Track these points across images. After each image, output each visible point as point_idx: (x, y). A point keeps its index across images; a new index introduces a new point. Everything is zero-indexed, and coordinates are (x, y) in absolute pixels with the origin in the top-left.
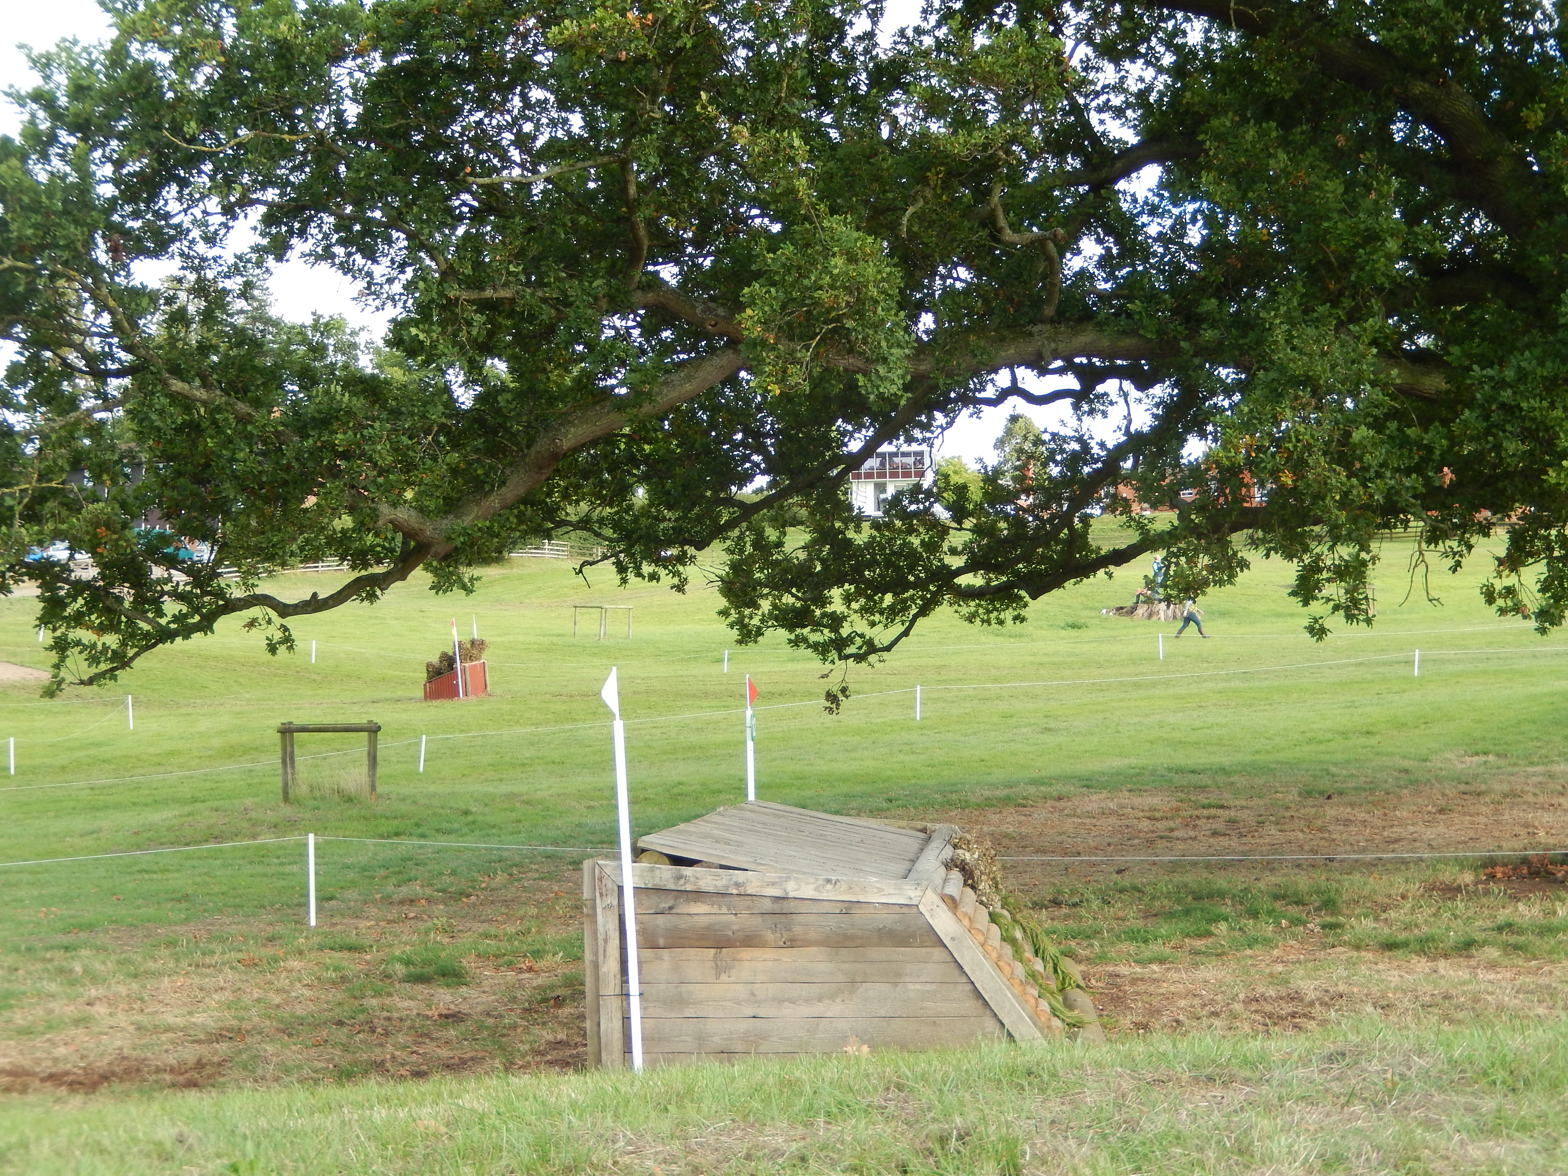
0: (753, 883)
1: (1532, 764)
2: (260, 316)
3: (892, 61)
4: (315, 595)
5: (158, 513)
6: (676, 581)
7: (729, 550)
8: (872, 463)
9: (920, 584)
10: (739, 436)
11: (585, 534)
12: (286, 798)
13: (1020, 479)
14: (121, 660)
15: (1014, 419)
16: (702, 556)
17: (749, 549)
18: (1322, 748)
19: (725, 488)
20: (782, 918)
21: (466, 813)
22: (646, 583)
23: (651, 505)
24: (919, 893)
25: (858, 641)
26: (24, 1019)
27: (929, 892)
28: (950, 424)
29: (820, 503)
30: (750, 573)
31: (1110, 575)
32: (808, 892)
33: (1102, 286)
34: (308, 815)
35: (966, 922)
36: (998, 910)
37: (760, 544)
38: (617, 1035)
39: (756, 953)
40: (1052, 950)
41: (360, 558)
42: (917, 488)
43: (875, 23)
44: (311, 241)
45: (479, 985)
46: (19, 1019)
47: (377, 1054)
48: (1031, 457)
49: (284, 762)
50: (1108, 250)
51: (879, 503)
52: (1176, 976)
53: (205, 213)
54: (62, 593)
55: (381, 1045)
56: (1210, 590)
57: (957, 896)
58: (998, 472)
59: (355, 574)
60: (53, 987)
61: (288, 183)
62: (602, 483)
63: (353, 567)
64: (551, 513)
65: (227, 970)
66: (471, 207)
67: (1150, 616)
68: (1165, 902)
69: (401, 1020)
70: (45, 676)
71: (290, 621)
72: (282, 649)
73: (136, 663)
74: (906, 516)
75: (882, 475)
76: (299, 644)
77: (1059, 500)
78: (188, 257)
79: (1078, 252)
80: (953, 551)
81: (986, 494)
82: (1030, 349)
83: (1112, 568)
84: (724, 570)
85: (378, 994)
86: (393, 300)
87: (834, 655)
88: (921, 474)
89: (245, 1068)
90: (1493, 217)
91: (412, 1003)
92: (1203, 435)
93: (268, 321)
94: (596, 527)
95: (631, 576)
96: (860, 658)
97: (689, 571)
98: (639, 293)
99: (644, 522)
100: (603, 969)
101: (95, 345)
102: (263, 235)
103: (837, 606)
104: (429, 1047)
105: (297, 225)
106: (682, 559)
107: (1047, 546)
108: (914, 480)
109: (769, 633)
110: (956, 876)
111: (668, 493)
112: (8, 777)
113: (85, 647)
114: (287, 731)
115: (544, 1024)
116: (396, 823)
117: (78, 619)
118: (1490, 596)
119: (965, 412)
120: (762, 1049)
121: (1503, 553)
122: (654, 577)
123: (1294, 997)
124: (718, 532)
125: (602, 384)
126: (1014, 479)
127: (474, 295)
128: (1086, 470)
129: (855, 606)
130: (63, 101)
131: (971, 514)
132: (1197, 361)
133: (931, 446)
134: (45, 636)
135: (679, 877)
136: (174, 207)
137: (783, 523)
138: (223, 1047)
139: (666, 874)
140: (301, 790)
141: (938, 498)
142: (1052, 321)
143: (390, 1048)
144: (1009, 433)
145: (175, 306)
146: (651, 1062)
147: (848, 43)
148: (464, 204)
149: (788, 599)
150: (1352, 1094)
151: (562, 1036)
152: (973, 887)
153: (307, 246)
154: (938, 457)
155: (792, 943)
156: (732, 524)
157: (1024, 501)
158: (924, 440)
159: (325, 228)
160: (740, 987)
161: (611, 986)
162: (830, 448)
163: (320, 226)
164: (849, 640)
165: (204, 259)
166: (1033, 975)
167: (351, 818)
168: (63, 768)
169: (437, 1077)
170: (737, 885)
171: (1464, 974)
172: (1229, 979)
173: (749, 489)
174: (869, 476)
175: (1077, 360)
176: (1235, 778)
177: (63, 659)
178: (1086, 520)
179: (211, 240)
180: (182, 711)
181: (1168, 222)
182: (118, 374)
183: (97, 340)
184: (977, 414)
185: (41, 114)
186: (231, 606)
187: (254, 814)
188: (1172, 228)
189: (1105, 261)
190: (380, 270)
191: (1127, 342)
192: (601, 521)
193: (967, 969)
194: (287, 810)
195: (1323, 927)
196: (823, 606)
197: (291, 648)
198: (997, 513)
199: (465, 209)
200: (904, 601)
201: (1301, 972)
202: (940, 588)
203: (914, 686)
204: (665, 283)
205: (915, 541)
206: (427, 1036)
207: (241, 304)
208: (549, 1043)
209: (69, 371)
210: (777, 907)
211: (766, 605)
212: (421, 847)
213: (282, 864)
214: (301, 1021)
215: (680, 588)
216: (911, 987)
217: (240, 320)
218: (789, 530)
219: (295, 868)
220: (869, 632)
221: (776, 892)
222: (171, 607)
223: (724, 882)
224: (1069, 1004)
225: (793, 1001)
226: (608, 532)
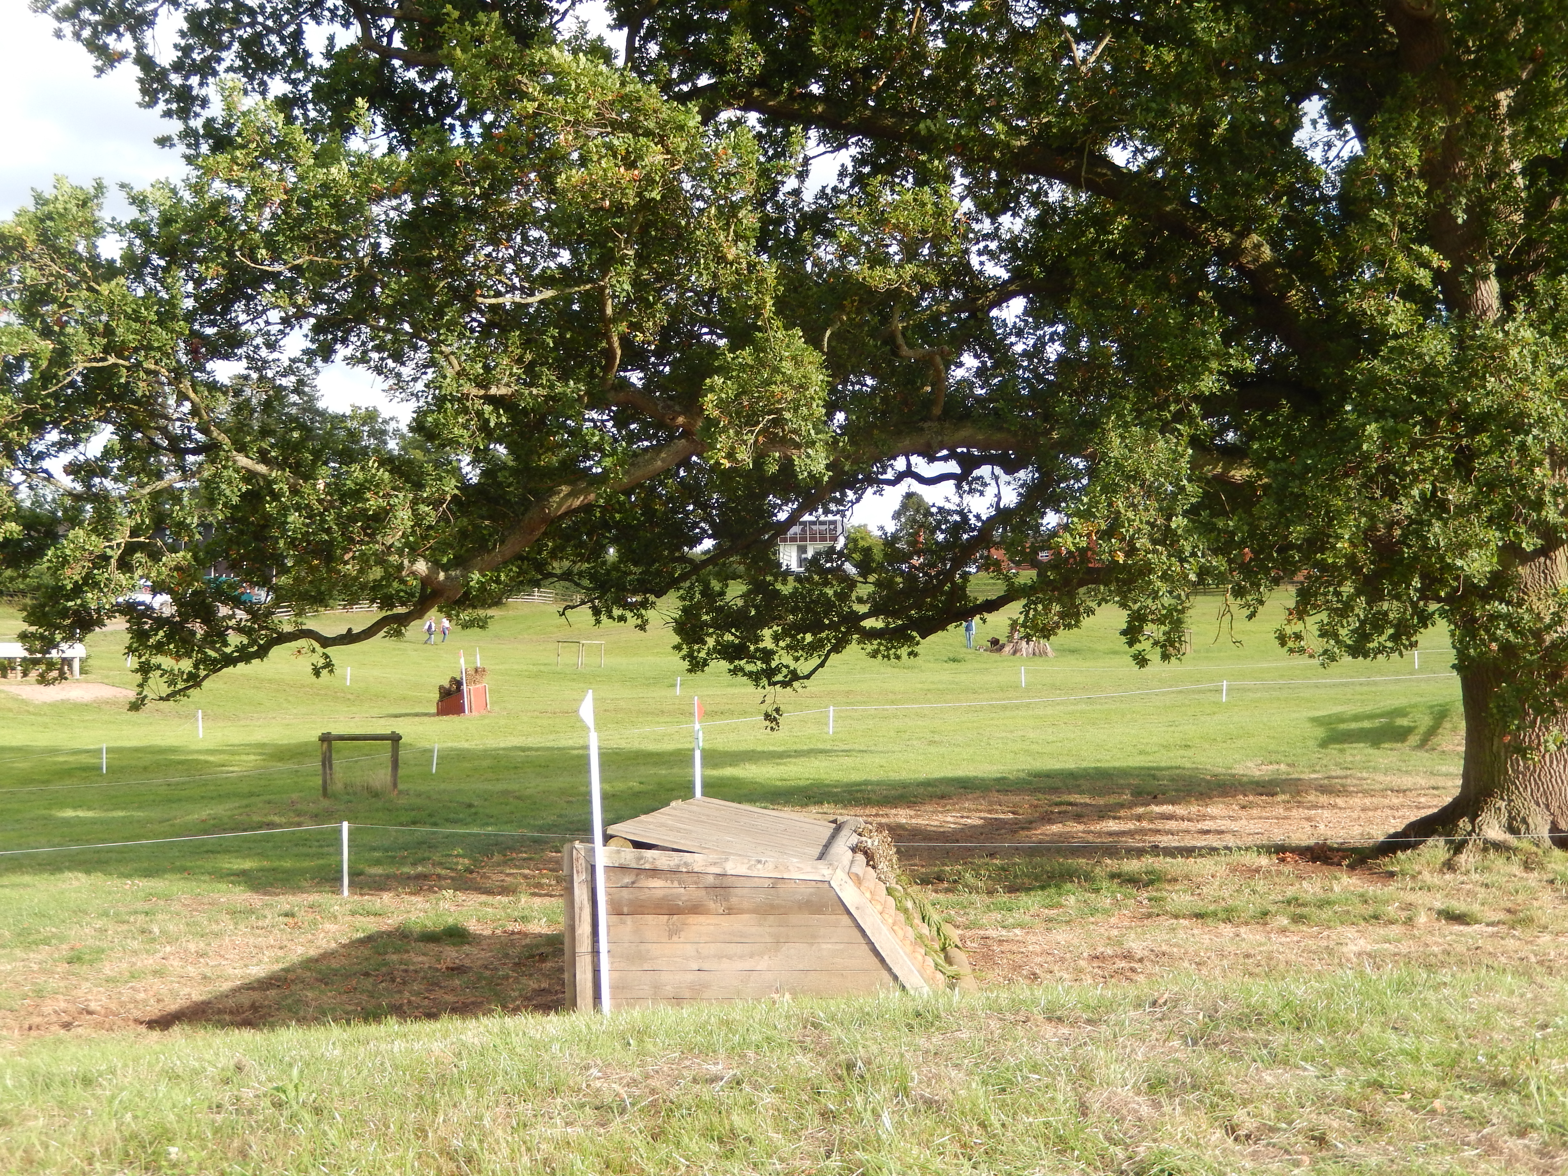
0: (698, 862)
1: (1315, 771)
2: (309, 407)
3: (814, 212)
4: (350, 630)
5: (225, 564)
6: (639, 621)
7: (682, 598)
8: (796, 529)
9: (833, 626)
10: (691, 507)
11: (567, 584)
12: (325, 793)
13: (913, 543)
14: (194, 680)
15: (909, 496)
16: (662, 602)
17: (698, 596)
18: (1151, 758)
19: (679, 548)
20: (722, 891)
21: (470, 806)
22: (616, 624)
23: (620, 562)
24: (830, 871)
25: (785, 671)
26: (112, 970)
27: (839, 871)
28: (858, 500)
29: (755, 561)
30: (698, 616)
31: (984, 621)
32: (742, 870)
33: (979, 392)
34: (342, 807)
35: (868, 895)
36: (894, 885)
37: (707, 592)
38: (589, 985)
39: (701, 919)
40: (936, 917)
41: (387, 602)
42: (832, 549)
43: (803, 182)
44: (351, 347)
45: (479, 944)
46: (108, 970)
47: (396, 999)
48: (922, 526)
49: (324, 765)
50: (984, 363)
51: (801, 562)
52: (1034, 939)
53: (267, 323)
54: (147, 627)
55: (400, 992)
56: (1061, 631)
57: (861, 874)
58: (895, 538)
59: (384, 614)
60: (135, 945)
61: (334, 300)
62: (582, 544)
63: (381, 608)
64: (540, 566)
65: (276, 931)
66: (480, 322)
67: (1015, 653)
68: (1026, 880)
69: (416, 971)
70: (131, 694)
71: (330, 651)
72: (324, 672)
73: (205, 684)
74: (822, 572)
75: (803, 539)
76: (338, 671)
77: (943, 560)
78: (253, 359)
79: (960, 365)
80: (860, 600)
81: (886, 555)
82: (921, 441)
83: (986, 615)
84: (677, 614)
85: (397, 951)
86: (417, 396)
87: (764, 681)
88: (835, 539)
89: (290, 1010)
90: (1286, 340)
91: (424, 959)
92: (1057, 511)
93: (317, 412)
94: (576, 578)
95: (604, 618)
96: (785, 684)
97: (650, 614)
98: (613, 393)
99: (614, 574)
100: (579, 932)
101: (176, 428)
102: (313, 341)
103: (768, 643)
104: (438, 994)
105: (340, 334)
106: (644, 604)
107: (934, 597)
108: (829, 543)
109: (713, 664)
110: (861, 858)
111: (633, 551)
112: (101, 775)
113: (165, 672)
114: (326, 739)
115: (531, 975)
116: (413, 813)
117: (159, 648)
118: (1282, 639)
119: (870, 491)
120: (705, 996)
121: (1292, 604)
122: (622, 619)
123: (1128, 956)
124: (673, 583)
125: (582, 465)
126: (909, 543)
127: (482, 392)
128: (965, 536)
129: (782, 644)
130: (155, 230)
131: (874, 571)
132: (1053, 453)
133: (844, 516)
134: (132, 662)
135: (639, 859)
136: (242, 317)
137: (726, 577)
138: (272, 993)
139: (629, 855)
140: (338, 786)
141: (848, 558)
142: (939, 419)
143: (407, 994)
144: (904, 507)
145: (241, 399)
146: (618, 1007)
147: (780, 197)
148: (474, 320)
149: (728, 637)
150: (1172, 1032)
151: (545, 985)
152: (874, 867)
153: (349, 351)
154: (848, 526)
155: (730, 911)
156: (684, 577)
157: (916, 561)
158: (838, 512)
159: (363, 337)
160: (688, 946)
161: (584, 945)
162: (763, 517)
163: (358, 335)
164: (777, 670)
165: (265, 362)
166: (920, 937)
167: (377, 810)
168: (145, 769)
169: (445, 1017)
170: (686, 864)
171: (1260, 937)
172: (1076, 942)
173: (699, 549)
174: (793, 539)
175: (959, 450)
176: (1082, 782)
177: (145, 680)
178: (965, 576)
179: (272, 346)
180: (242, 723)
181: (1031, 342)
182: (194, 452)
183: (178, 424)
184: (880, 492)
185: (138, 242)
186: (283, 638)
187: (299, 806)
188: (1035, 345)
189: (981, 372)
190: (407, 371)
191: (998, 436)
192: (580, 574)
193: (868, 933)
194: (325, 803)
195: (1150, 900)
196: (756, 643)
197: (331, 671)
198: (894, 570)
199: (475, 324)
200: (821, 640)
201: (1133, 936)
202: (848, 629)
203: (827, 707)
204: (633, 385)
205: (830, 592)
206: (437, 984)
207: (294, 398)
208: (534, 990)
209: (155, 448)
210: (718, 882)
211: (711, 642)
212: (434, 833)
213: (321, 846)
214: (335, 972)
215: (642, 627)
216: (824, 946)
217: (294, 411)
218: (730, 582)
219: (331, 850)
220: (793, 665)
221: (717, 870)
222: (235, 639)
223: (676, 862)
224: (949, 960)
225: (730, 958)
226: (586, 582)
